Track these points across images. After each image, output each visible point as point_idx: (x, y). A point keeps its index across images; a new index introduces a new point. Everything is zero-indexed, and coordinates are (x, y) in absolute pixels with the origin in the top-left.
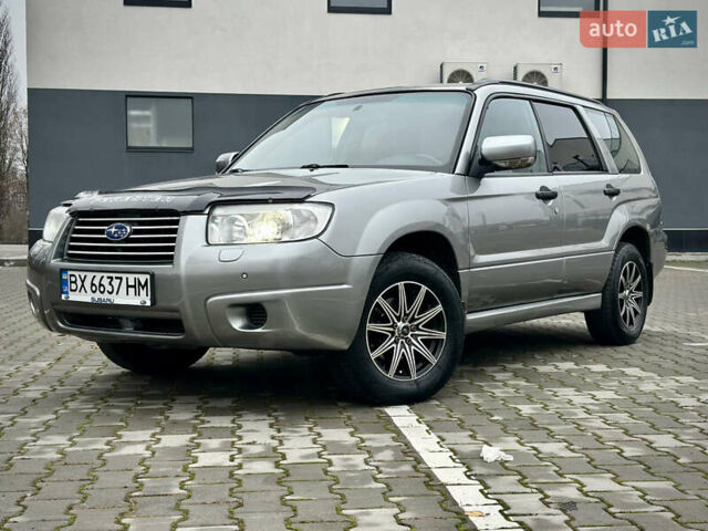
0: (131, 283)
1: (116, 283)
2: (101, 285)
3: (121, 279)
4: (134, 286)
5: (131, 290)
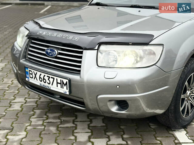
0: (59, 81)
1: (51, 80)
4: (60, 84)
5: (59, 85)
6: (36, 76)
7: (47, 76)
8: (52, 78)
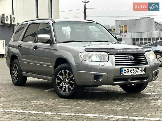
0: (141, 69)
1: (137, 70)
2: (133, 71)
3: (138, 69)
4: (142, 70)
5: (141, 71)
6: (129, 71)
7: (135, 69)
8: (137, 69)
